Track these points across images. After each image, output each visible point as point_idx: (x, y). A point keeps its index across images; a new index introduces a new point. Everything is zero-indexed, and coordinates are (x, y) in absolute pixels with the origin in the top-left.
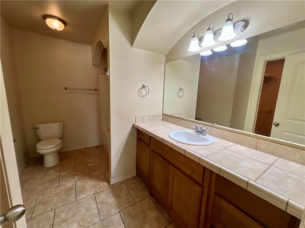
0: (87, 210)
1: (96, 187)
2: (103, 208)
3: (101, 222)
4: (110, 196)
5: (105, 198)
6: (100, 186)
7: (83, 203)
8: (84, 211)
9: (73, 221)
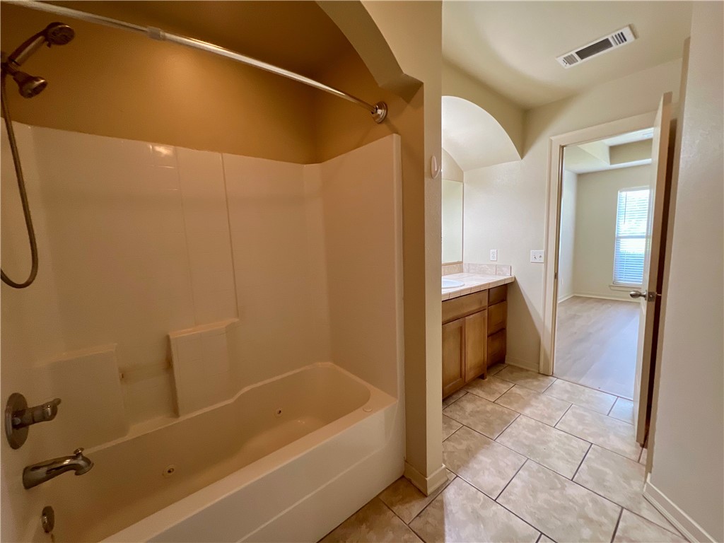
0: (534, 491)
1: (474, 511)
2: (507, 465)
3: (529, 456)
4: (475, 466)
5: (487, 472)
6: (465, 502)
7: (532, 510)
8: (542, 497)
9: (570, 501)
